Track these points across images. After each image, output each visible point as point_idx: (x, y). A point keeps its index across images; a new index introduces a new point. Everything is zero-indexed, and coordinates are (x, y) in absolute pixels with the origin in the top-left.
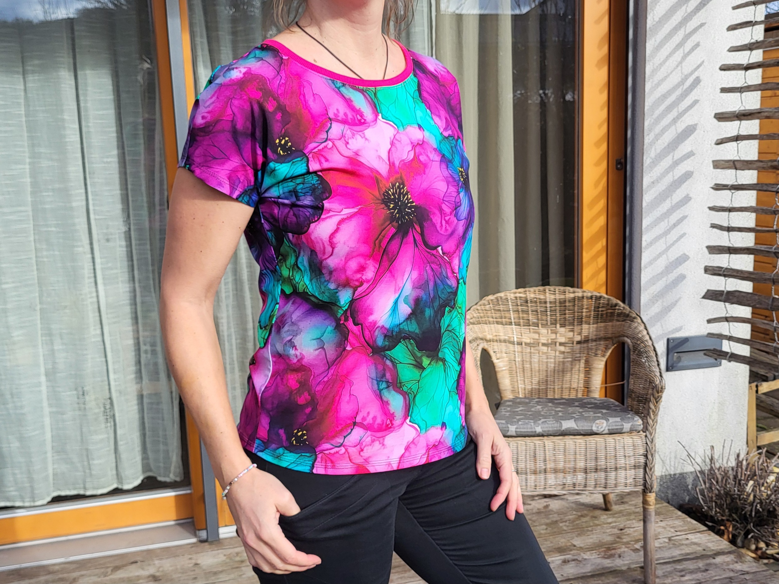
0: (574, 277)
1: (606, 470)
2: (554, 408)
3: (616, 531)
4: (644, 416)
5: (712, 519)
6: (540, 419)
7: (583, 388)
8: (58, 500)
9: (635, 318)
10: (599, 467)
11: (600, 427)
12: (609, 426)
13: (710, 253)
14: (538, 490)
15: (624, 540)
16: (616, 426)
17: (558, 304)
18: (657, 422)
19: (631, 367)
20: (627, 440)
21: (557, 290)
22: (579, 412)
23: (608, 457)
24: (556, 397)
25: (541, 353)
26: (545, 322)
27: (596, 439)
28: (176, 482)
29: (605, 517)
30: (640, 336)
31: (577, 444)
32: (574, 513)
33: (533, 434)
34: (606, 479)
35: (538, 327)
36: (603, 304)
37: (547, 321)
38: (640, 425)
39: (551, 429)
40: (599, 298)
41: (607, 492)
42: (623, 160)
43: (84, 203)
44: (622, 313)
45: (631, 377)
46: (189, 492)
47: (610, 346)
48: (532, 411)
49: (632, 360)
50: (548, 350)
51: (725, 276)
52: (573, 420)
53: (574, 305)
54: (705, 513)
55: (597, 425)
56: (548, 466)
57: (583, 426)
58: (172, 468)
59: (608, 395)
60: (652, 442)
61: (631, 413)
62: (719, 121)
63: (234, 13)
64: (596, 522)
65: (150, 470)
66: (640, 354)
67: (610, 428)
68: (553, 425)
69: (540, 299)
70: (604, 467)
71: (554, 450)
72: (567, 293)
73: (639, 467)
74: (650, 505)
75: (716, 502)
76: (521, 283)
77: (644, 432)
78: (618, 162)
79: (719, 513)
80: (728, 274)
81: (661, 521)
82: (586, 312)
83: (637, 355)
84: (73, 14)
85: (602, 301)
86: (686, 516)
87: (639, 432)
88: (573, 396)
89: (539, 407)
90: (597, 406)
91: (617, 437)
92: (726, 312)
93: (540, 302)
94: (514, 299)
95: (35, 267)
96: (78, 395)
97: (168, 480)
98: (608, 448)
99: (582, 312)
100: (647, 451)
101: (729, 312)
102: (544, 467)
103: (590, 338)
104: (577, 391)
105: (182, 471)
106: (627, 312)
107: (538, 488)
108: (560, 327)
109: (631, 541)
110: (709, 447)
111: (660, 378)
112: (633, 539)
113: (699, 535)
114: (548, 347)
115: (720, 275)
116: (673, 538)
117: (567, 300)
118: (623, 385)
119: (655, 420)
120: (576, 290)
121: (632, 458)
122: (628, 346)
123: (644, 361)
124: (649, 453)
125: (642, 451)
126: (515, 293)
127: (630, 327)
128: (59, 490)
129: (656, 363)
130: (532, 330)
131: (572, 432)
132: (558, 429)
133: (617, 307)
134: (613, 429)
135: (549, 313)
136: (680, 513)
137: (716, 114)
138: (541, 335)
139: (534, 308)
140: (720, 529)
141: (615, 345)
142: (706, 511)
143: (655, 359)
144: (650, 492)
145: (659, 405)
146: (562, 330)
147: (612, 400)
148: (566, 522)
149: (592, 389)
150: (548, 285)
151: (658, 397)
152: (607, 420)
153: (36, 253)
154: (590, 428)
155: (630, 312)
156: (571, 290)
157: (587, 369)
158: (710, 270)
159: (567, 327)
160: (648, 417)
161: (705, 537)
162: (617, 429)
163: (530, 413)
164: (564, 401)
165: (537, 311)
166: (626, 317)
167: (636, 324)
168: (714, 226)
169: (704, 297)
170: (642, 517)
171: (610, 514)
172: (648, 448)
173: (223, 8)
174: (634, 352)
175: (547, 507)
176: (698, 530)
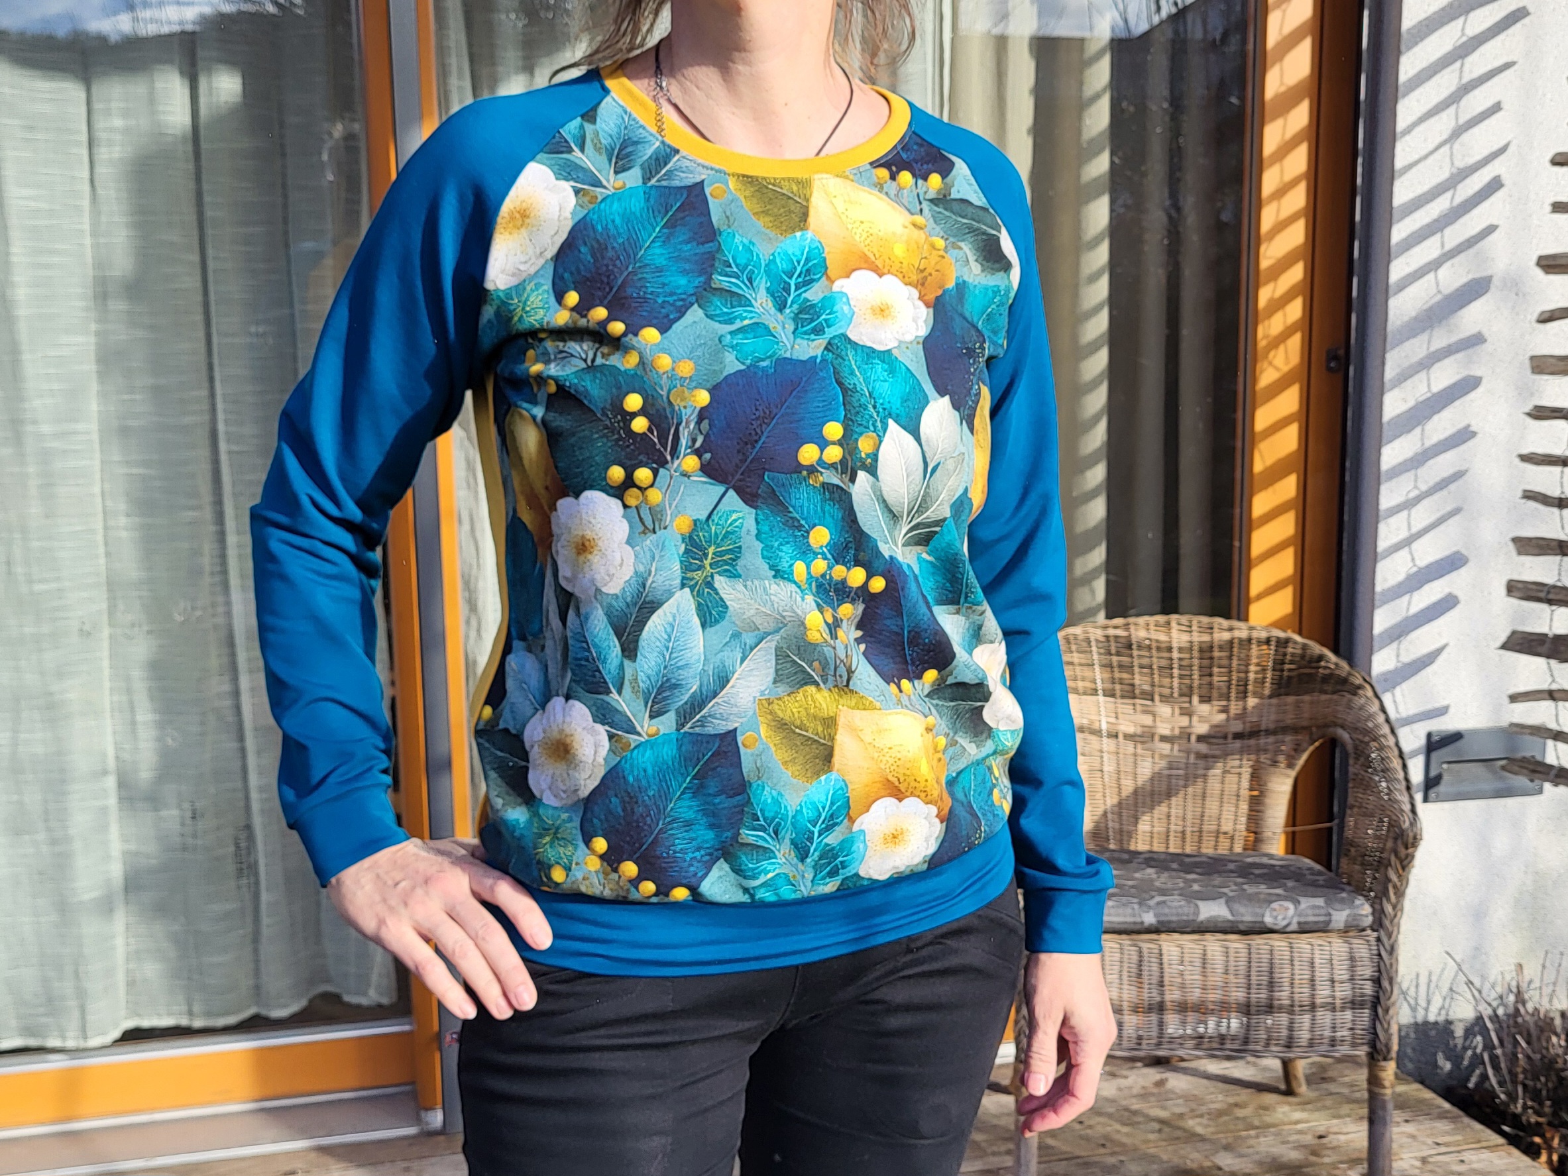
0: (1229, 597)
1: (1290, 1010)
2: (1182, 874)
3: (1309, 1139)
4: (1376, 897)
5: (1515, 1121)
6: (1153, 897)
7: (1245, 834)
8: (134, 1036)
9: (1360, 687)
10: (1276, 1003)
11: (1280, 917)
12: (1299, 916)
13: (1520, 553)
14: (1144, 1046)
15: (1326, 1160)
16: (1315, 915)
17: (1196, 654)
18: (1402, 910)
19: (1350, 791)
20: (1339, 947)
21: (1195, 623)
22: (1236, 884)
23: (1297, 982)
24: (1188, 850)
25: (1157, 756)
26: (1167, 691)
27: (1271, 942)
28: (380, 1006)
29: (1286, 1108)
30: (1370, 724)
31: (1231, 951)
32: (1220, 1097)
33: (1138, 927)
34: (1291, 1029)
35: (1152, 700)
36: (1293, 655)
37: (1171, 688)
38: (1366, 916)
39: (1174, 918)
40: (1283, 643)
41: (1291, 1055)
42: (1341, 352)
43: (206, 417)
44: (1331, 675)
45: (1349, 812)
46: (407, 1028)
47: (1305, 745)
48: (1136, 879)
49: (1351, 776)
50: (1172, 750)
51: (1550, 602)
52: (1223, 901)
53: (1230, 658)
54: (1502, 1108)
55: (1275, 914)
56: (1168, 997)
57: (1247, 915)
58: (374, 978)
59: (1297, 849)
60: (1392, 950)
61: (1348, 888)
62: (1547, 273)
63: (525, 26)
64: (1268, 1119)
65: (328, 980)
66: (1368, 764)
67: (1302, 919)
68: (1180, 911)
69: (1157, 641)
70: (1287, 1002)
71: (1182, 963)
72: (1216, 630)
73: (1362, 1005)
74: (1384, 1087)
75: (1525, 1086)
76: (1117, 606)
77: (1374, 930)
78: (1332, 356)
79: (1532, 1108)
80: (1558, 597)
81: (1407, 1121)
82: (1256, 673)
83: (1363, 765)
84: (194, 23)
85: (1290, 650)
86: (1461, 1113)
87: (1363, 930)
88: (1223, 849)
89: (1150, 871)
90: (1274, 875)
91: (1316, 940)
92: (1550, 680)
93: (1159, 649)
94: (1103, 639)
95: (101, 550)
96: (183, 818)
97: (364, 1001)
98: (1296, 963)
99: (1247, 672)
100: (1379, 971)
101: (1557, 679)
102: (1158, 999)
103: (1263, 727)
104: (1232, 838)
105: (394, 984)
106: (1344, 674)
107: (1144, 1042)
108: (1201, 702)
109: (1342, 1162)
110: (1513, 967)
111: (1410, 815)
112: (1345, 1158)
113: (1486, 1155)
114: (1173, 744)
115: (1539, 600)
116: (1431, 1160)
117: (1216, 644)
118: (1330, 829)
119: (1399, 907)
120: (1235, 623)
121: (1348, 986)
122: (1343, 746)
123: (1377, 778)
124: (1385, 975)
125: (1368, 972)
126: (1105, 627)
127: (1349, 707)
128: (139, 1015)
129: (1404, 783)
130: (1139, 708)
131: (1219, 925)
132: (1191, 918)
133: (1323, 664)
134: (1306, 923)
135: (1176, 672)
136: (1447, 1105)
137: (1541, 258)
138: (1158, 719)
139: (1145, 661)
140: (1533, 1143)
141: (1317, 744)
142: (1503, 1102)
143: (1401, 775)
144: (1385, 1059)
145: (1409, 873)
146: (1205, 709)
147: (1307, 861)
148: (1201, 1116)
149: (1265, 835)
150: (1176, 611)
151: (1407, 856)
152: (1297, 903)
153: (105, 520)
154: (1259, 919)
155: (1350, 674)
156: (1225, 623)
157: (1255, 793)
158: (1519, 589)
159: (1215, 703)
160: (1384, 900)
161: (1500, 1158)
162: (1316, 922)
163: (1130, 883)
164: (1204, 859)
165: (1150, 667)
166: (1343, 686)
167: (1363, 701)
168: (1529, 495)
169: (1504, 647)
170: (1365, 1112)
171: (1299, 1104)
172: (1382, 964)
173: (503, 17)
174: (1357, 759)
175: (1160, 1083)
176: (1484, 1144)
